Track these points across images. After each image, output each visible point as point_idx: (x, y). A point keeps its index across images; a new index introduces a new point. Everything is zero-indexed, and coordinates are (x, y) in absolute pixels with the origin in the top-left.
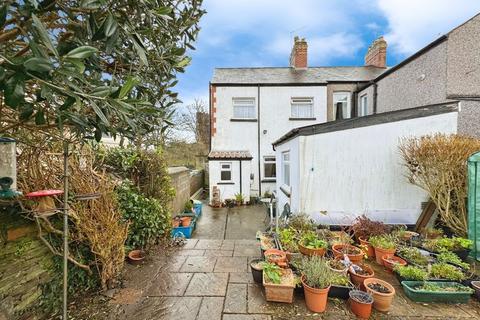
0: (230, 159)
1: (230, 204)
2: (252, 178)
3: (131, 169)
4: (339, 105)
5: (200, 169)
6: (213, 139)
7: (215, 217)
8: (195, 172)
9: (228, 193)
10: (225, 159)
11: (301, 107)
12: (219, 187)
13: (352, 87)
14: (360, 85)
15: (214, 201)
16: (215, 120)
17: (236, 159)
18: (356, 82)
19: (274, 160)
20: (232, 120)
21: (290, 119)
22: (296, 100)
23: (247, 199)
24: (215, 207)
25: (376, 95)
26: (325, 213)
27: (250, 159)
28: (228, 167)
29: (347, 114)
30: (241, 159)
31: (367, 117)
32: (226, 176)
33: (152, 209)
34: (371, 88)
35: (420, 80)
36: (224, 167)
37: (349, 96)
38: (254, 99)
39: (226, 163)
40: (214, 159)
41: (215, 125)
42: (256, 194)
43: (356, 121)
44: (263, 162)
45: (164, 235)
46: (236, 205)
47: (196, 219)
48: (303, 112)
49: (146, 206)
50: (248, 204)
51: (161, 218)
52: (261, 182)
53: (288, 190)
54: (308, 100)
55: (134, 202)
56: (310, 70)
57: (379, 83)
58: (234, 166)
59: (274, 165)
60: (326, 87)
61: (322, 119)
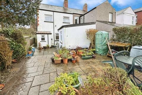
0: (44, 34)
1: (45, 48)
2: (52, 40)
3: (11, 35)
4: (76, 20)
5: (33, 37)
6: (38, 27)
7: (40, 52)
8: (31, 38)
9: (44, 44)
10: (43, 34)
11: (66, 20)
12: (41, 43)
13: (79, 16)
14: (81, 15)
15: (39, 47)
16: (39, 21)
17: (46, 34)
18: (80, 14)
19: (58, 34)
20: (45, 21)
21: (63, 23)
22: (65, 17)
23: (50, 46)
24: (40, 49)
25: (84, 18)
26: (70, 46)
27: (51, 34)
28: (44, 36)
29: (78, 23)
30: (48, 34)
31: (82, 24)
32: (43, 39)
33: (20, 47)
34: (83, 16)
35: (92, 16)
36: (42, 36)
37: (78, 18)
38: (52, 15)
39: (43, 35)
40: (39, 34)
41: (39, 23)
42: (53, 45)
43: (80, 24)
44: (55, 35)
45: (24, 55)
46: (47, 48)
47: (33, 52)
48: (67, 21)
49: (18, 46)
50: (51, 48)
51: (23, 50)
52: (55, 41)
53: (62, 42)
54: (68, 18)
55: (13, 45)
56: (69, 9)
57: (85, 15)
58: (46, 36)
59: (58, 36)
60: (72, 15)
61: (71, 23)
